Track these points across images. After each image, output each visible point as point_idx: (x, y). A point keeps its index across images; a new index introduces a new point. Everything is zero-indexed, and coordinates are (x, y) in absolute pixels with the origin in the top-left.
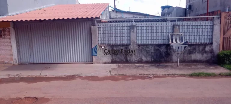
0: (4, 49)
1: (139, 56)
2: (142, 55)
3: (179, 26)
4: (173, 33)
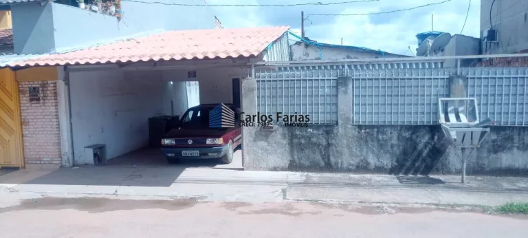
0: (42, 129)
1: (359, 154)
2: (367, 152)
3: (466, 79)
4: (448, 96)
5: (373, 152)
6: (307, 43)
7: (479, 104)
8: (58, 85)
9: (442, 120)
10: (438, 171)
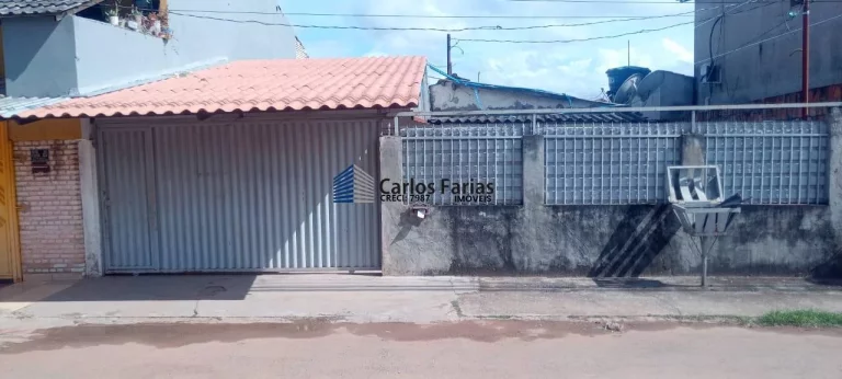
0: (53, 218)
1: (554, 248)
2: (566, 245)
3: (703, 139)
4: (680, 163)
5: (574, 245)
6: (456, 83)
7: (722, 175)
8: (80, 146)
9: (672, 198)
10: (664, 270)
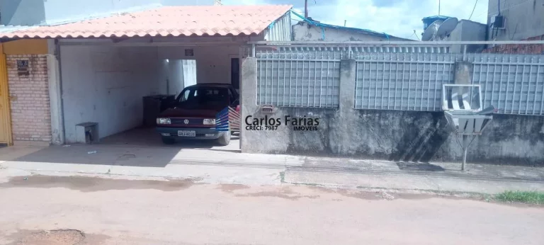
0: (31, 105)
1: (359, 138)
2: (368, 138)
3: (471, 65)
4: (453, 82)
5: (374, 137)
6: (309, 23)
7: (483, 92)
8: (48, 58)
9: (445, 107)
10: (438, 158)
